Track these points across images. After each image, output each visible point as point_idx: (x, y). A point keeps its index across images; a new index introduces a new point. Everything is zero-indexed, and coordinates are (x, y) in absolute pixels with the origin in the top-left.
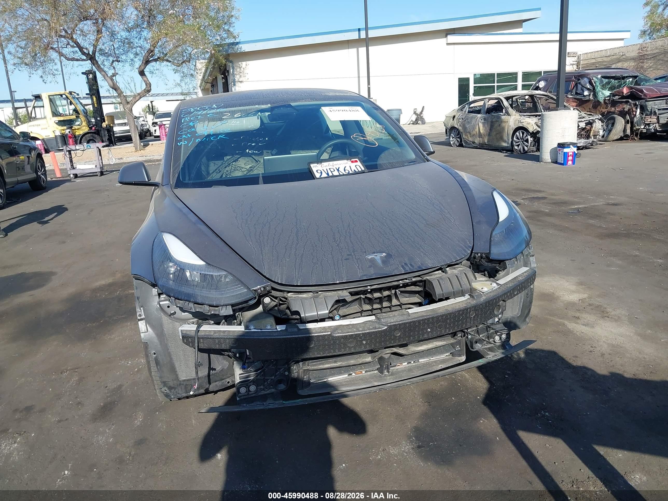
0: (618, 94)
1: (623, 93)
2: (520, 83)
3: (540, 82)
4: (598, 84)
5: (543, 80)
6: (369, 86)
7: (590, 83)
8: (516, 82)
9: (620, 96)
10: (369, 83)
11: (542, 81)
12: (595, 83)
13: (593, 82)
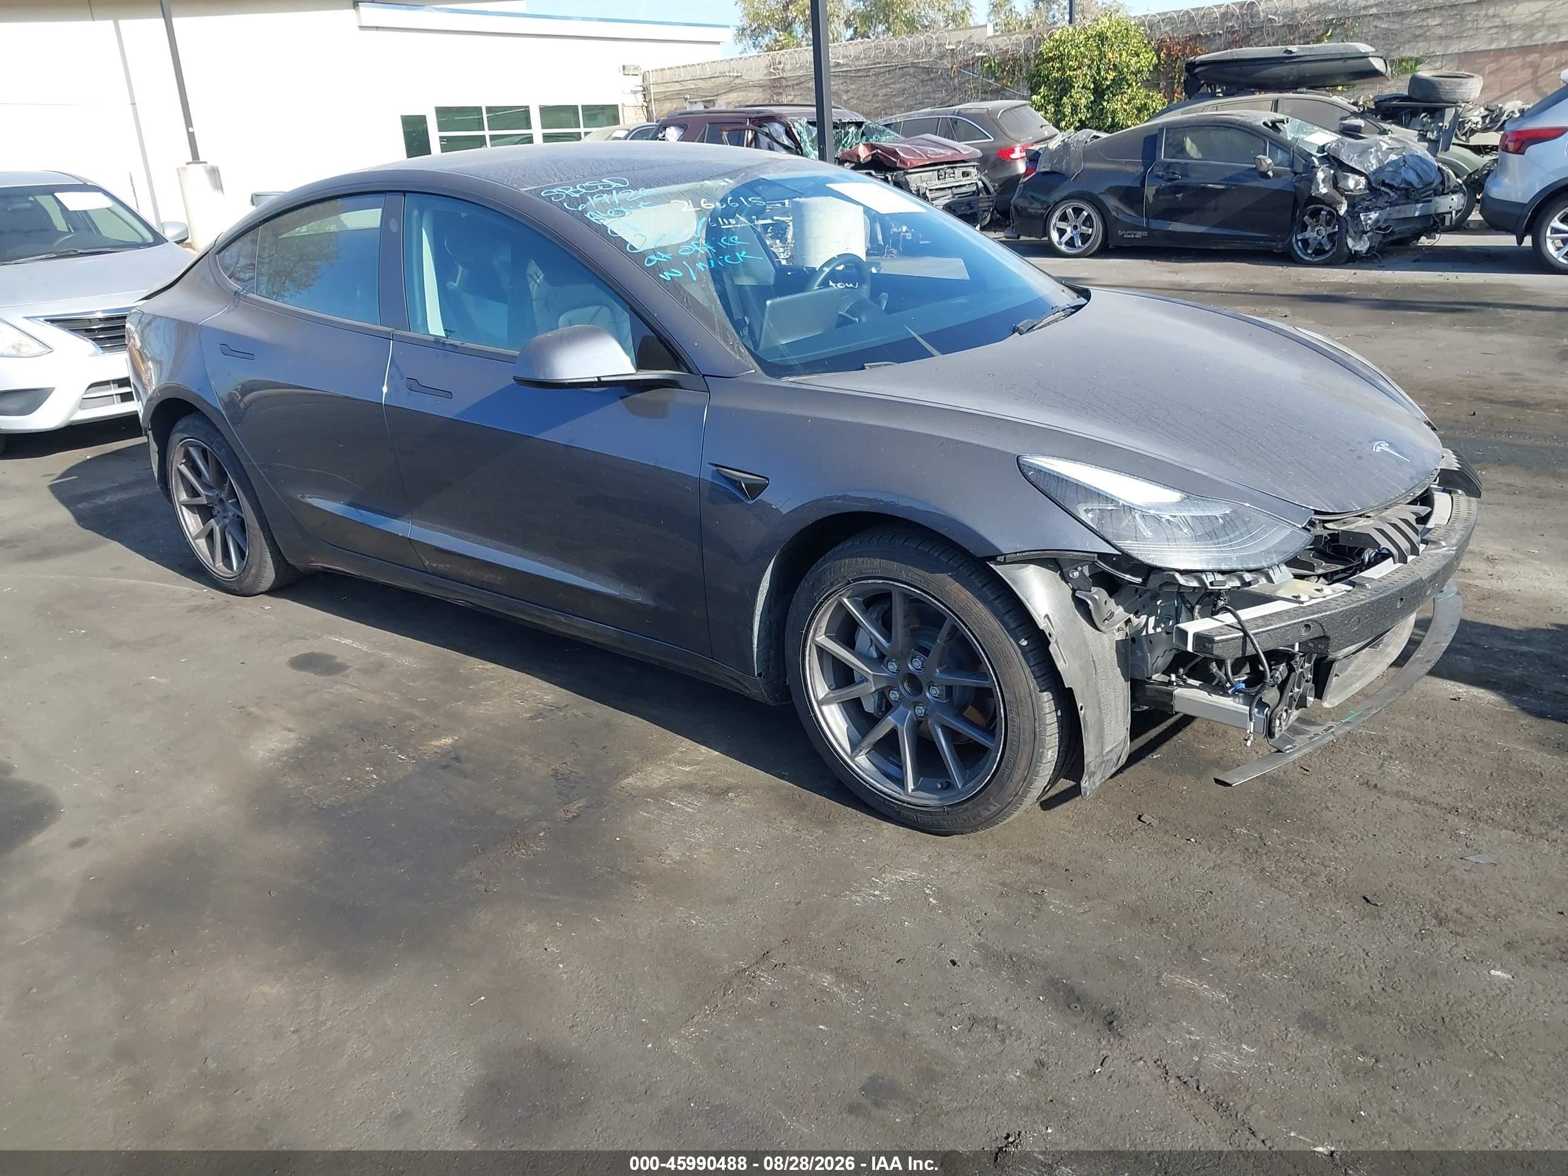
0: (849, 159)
1: (858, 156)
2: (537, 130)
3: (667, 129)
4: (805, 137)
5: (673, 125)
6: (191, 130)
7: (789, 134)
8: (530, 128)
9: (852, 162)
10: (189, 123)
11: (673, 128)
12: (799, 135)
13: (796, 134)
